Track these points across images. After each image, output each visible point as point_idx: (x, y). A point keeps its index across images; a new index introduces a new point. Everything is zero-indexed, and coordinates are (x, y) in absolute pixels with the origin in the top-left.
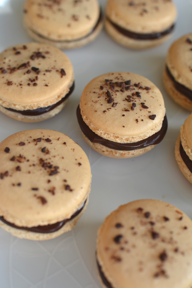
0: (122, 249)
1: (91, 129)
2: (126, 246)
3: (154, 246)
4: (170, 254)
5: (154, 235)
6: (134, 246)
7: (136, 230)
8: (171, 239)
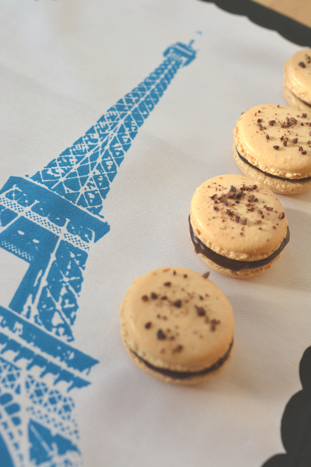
0: (173, 338)
1: (232, 258)
2: (173, 333)
3: (187, 313)
4: (200, 304)
5: (178, 304)
6: (177, 327)
7: (162, 315)
8: (189, 294)
